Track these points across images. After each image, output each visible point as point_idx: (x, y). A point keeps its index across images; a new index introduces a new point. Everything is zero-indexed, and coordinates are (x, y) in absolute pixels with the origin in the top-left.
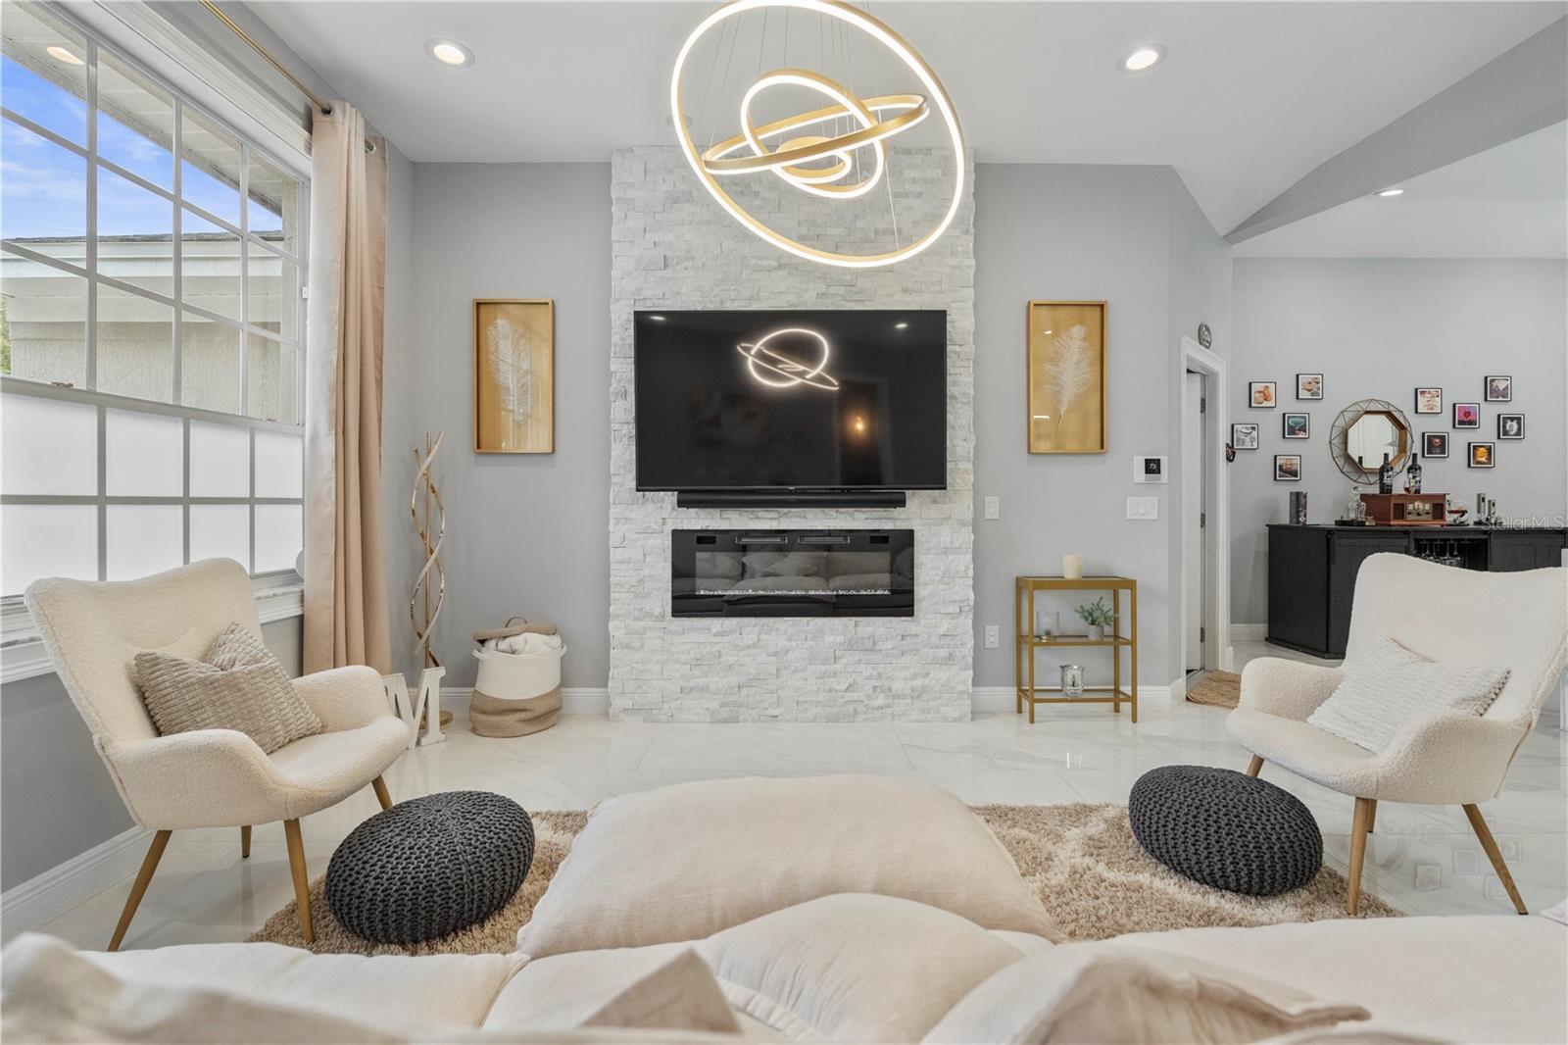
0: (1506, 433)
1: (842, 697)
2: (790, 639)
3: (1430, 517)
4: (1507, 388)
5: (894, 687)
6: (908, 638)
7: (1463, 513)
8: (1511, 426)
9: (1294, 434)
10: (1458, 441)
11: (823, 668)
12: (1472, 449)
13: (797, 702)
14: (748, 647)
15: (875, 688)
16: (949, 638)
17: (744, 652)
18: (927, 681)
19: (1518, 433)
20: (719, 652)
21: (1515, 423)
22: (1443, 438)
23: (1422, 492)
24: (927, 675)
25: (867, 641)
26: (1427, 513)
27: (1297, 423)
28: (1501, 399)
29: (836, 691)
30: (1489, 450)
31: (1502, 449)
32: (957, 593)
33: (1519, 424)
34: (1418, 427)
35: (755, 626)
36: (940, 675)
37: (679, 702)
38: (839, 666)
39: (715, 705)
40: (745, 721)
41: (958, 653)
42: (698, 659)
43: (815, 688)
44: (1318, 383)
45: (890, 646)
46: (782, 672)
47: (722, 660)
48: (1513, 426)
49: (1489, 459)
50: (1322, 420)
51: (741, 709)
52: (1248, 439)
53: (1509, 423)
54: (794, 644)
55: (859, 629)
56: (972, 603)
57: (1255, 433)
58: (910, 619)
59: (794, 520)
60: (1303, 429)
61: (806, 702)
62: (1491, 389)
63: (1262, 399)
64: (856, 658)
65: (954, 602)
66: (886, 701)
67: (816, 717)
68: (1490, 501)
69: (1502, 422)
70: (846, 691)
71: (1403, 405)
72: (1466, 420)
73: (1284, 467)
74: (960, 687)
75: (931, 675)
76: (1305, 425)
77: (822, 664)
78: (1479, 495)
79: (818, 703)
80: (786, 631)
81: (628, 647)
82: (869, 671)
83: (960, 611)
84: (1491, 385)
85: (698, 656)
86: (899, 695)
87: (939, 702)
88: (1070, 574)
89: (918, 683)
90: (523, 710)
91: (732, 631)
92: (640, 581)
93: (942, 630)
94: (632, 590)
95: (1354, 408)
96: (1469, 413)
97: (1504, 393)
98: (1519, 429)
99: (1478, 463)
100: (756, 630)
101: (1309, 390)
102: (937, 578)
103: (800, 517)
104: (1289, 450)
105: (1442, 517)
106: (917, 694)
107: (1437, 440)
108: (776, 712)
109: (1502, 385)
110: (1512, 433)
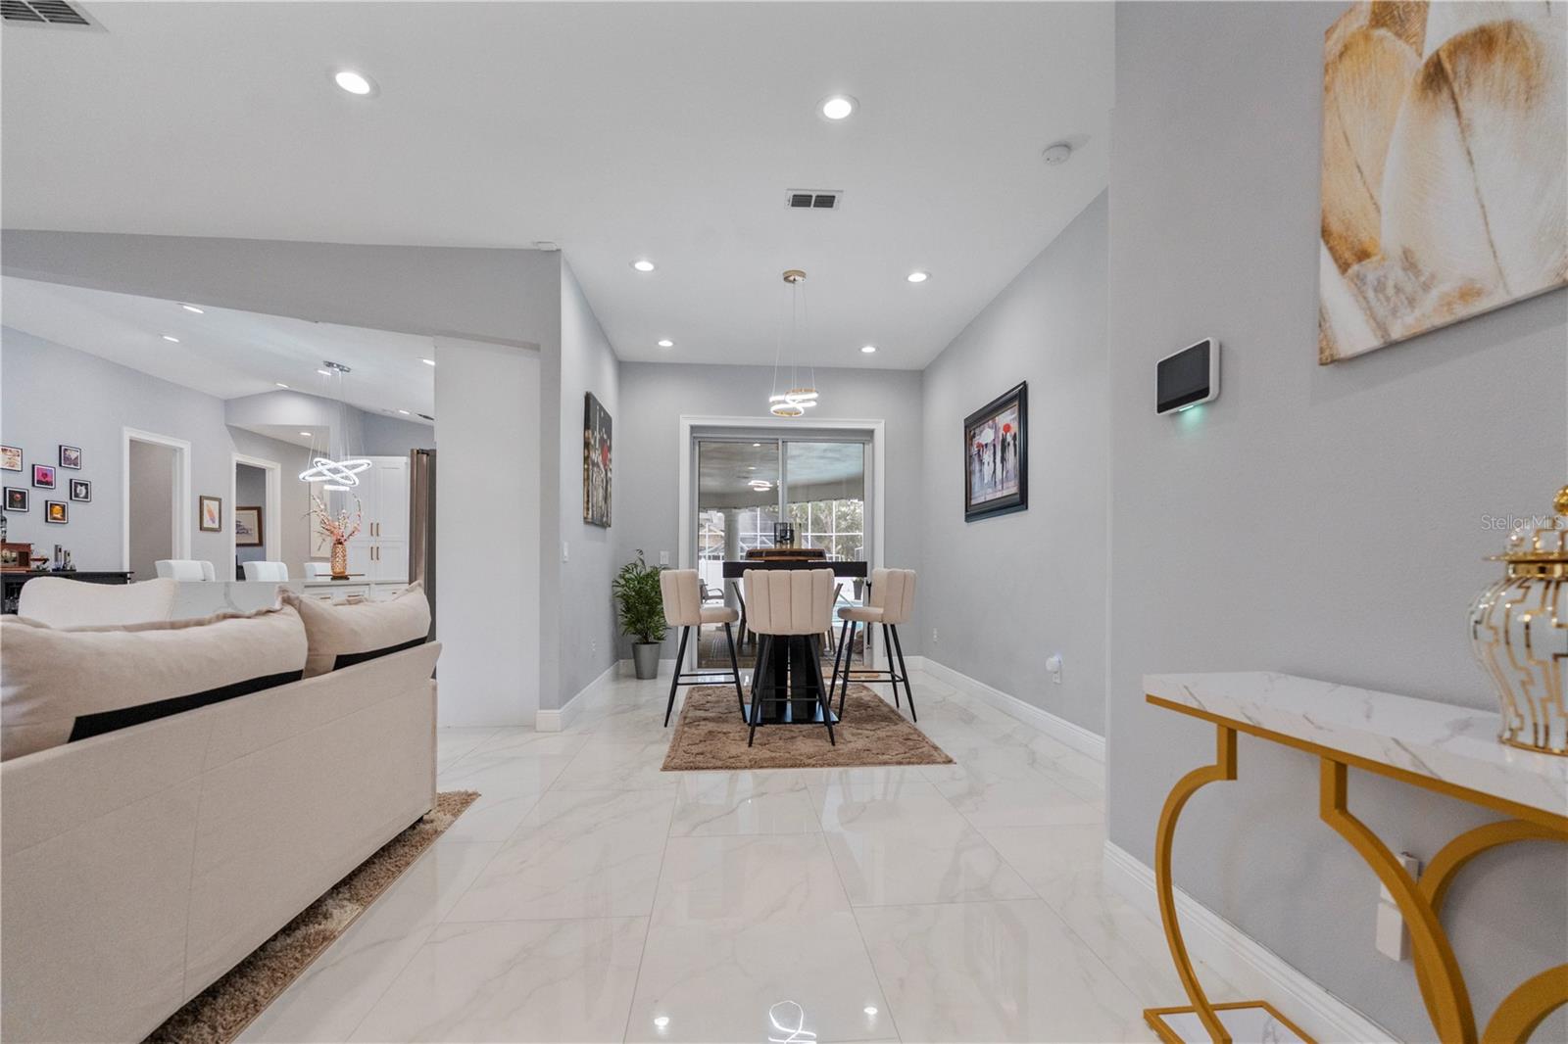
0: (77, 495)
3: (17, 563)
4: (77, 458)
7: (45, 561)
8: (80, 490)
10: (37, 498)
12: (49, 507)
19: (86, 497)
21: (83, 488)
22: (23, 494)
23: (7, 541)
26: (14, 561)
28: (72, 466)
30: (63, 508)
31: (74, 508)
33: (87, 489)
48: (82, 490)
49: (63, 516)
53: (79, 487)
62: (65, 458)
68: (64, 552)
69: (73, 486)
72: (44, 480)
78: (56, 546)
84: (65, 454)
96: (46, 475)
97: (75, 462)
98: (87, 492)
99: (55, 518)
105: (27, 564)
107: (18, 496)
109: (73, 455)
110: (81, 496)
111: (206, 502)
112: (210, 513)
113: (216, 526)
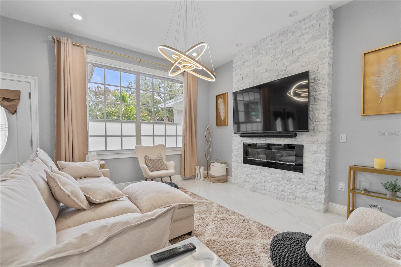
1: (281, 193)
2: (268, 173)
5: (296, 194)
6: (301, 179)
11: (276, 183)
13: (269, 191)
14: (258, 174)
15: (290, 193)
16: (316, 182)
17: (257, 175)
18: (307, 195)
20: (252, 173)
24: (307, 193)
25: (288, 178)
29: (279, 190)
32: (318, 168)
35: (260, 168)
36: (312, 194)
37: (244, 184)
38: (280, 183)
39: (251, 187)
40: (257, 192)
41: (319, 188)
42: (247, 174)
43: (274, 188)
45: (295, 181)
46: (266, 182)
47: (253, 176)
51: (256, 189)
54: (269, 175)
55: (286, 174)
56: (324, 172)
58: (302, 173)
59: (269, 141)
61: (271, 191)
64: (285, 182)
65: (317, 170)
66: (293, 198)
67: (274, 196)
70: (282, 191)
74: (319, 200)
75: (309, 193)
77: (275, 182)
79: (274, 193)
80: (267, 171)
81: (235, 169)
82: (288, 187)
83: (320, 174)
85: (248, 174)
86: (297, 197)
87: (311, 203)
88: (376, 167)
89: (304, 195)
90: (215, 178)
91: (254, 169)
92: (237, 154)
93: (313, 179)
94: (236, 156)
100: (260, 169)
102: (311, 161)
103: (271, 140)
106: (304, 198)
108: (264, 192)
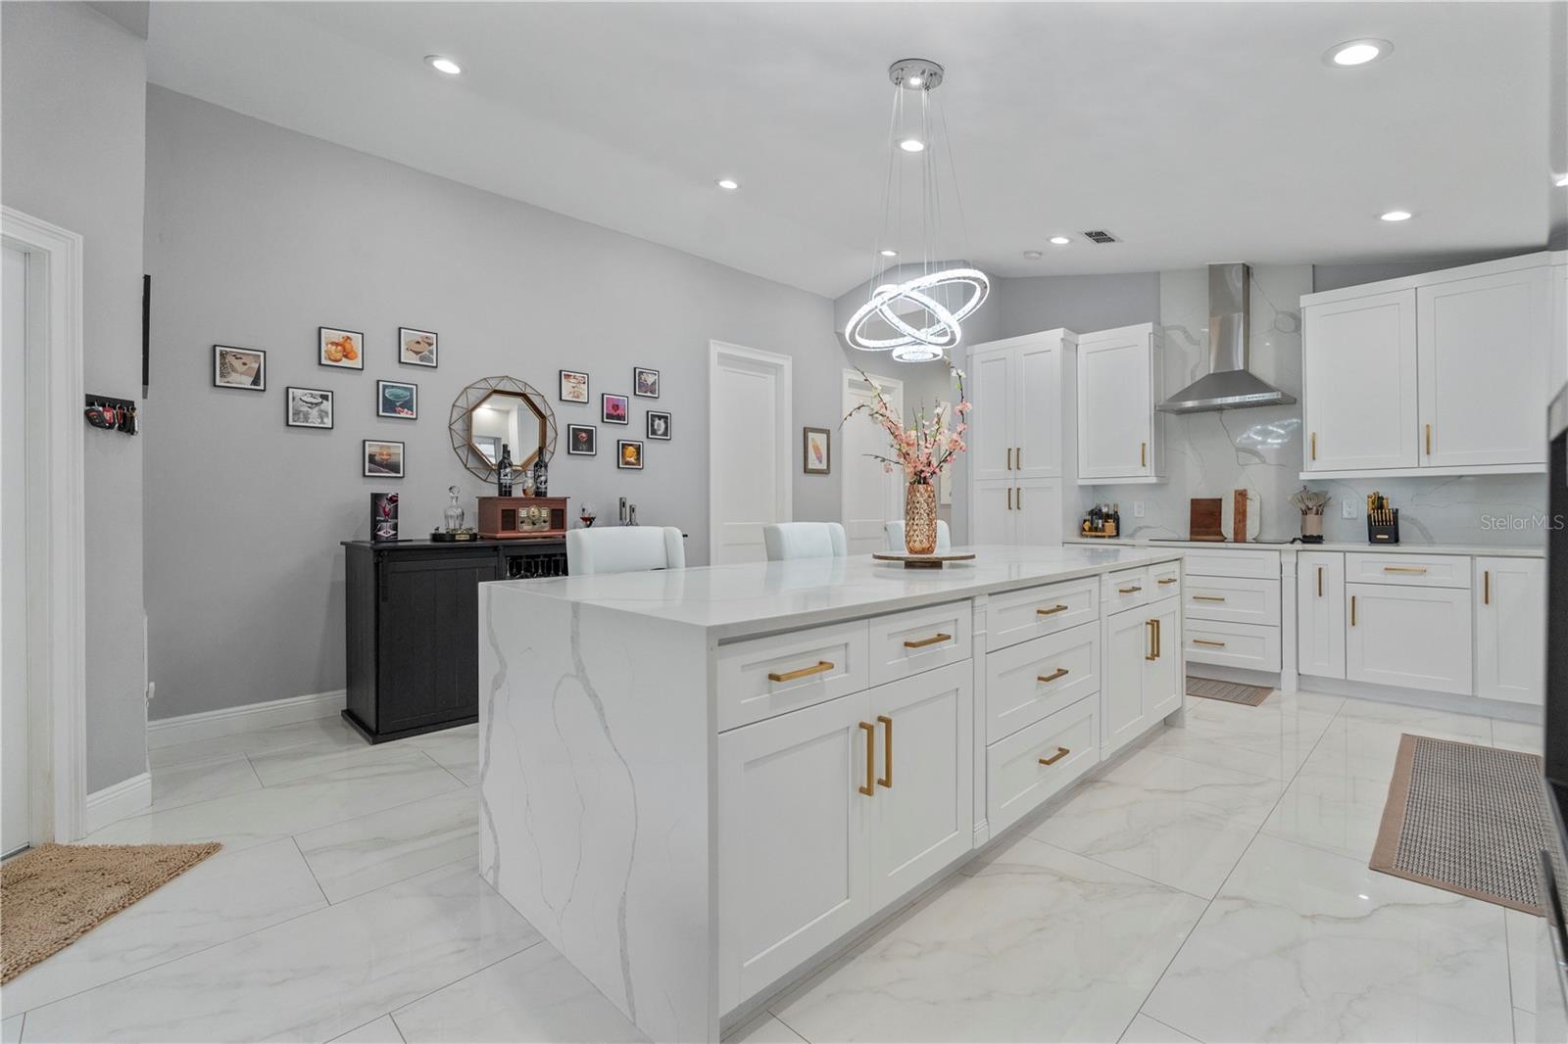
0: (654, 432)
3: (547, 526)
4: (655, 382)
8: (659, 425)
9: (395, 412)
10: (607, 437)
12: (622, 447)
19: (665, 433)
21: (662, 422)
22: (590, 433)
23: (545, 495)
26: (545, 522)
27: (397, 396)
28: (649, 394)
30: (638, 449)
31: (651, 449)
33: (666, 423)
34: (564, 417)
44: (430, 344)
48: (660, 425)
49: (638, 459)
50: (435, 394)
52: (315, 412)
53: (657, 421)
57: (327, 405)
60: (408, 405)
63: (339, 356)
68: (631, 506)
69: (652, 418)
71: (544, 387)
72: (615, 414)
73: (377, 458)
76: (411, 400)
78: (621, 499)
84: (640, 379)
95: (483, 385)
96: (617, 406)
97: (652, 389)
98: (666, 428)
99: (627, 463)
101: (417, 353)
104: (388, 434)
105: (562, 526)
107: (584, 435)
109: (650, 379)
110: (660, 432)
111: (811, 435)
112: (817, 449)
113: (824, 466)
